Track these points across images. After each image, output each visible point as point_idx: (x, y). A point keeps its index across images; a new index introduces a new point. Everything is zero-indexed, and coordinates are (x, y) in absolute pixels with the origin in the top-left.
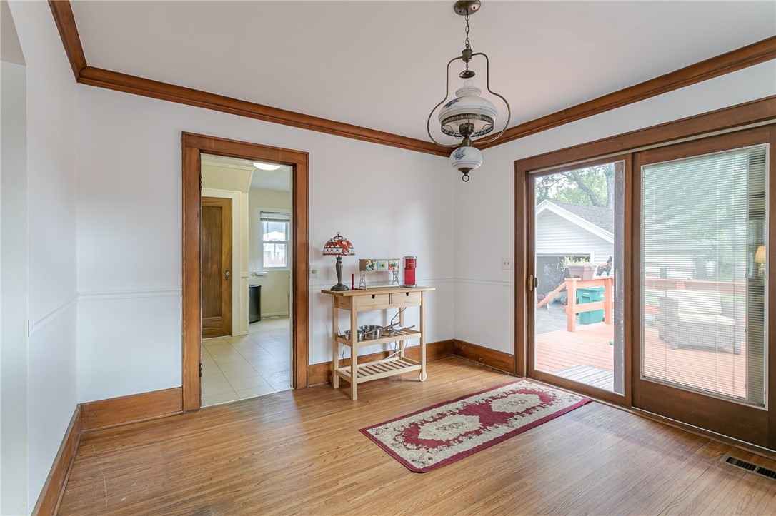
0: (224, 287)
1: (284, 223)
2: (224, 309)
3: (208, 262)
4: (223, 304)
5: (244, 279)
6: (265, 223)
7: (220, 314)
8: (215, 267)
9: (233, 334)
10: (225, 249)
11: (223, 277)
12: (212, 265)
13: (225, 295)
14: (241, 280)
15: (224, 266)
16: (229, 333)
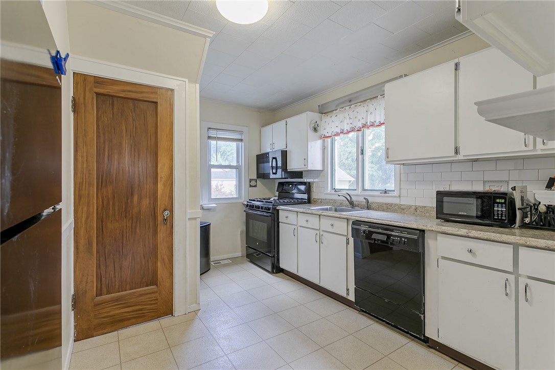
0: (161, 235)
1: (234, 144)
2: (161, 273)
3: (132, 194)
4: (159, 264)
5: (193, 221)
6: (213, 143)
7: (154, 281)
8: (146, 203)
9: (176, 313)
10: (162, 173)
11: (160, 219)
12: (140, 199)
13: (162, 250)
14: (188, 222)
15: (161, 202)
16: (169, 311)
